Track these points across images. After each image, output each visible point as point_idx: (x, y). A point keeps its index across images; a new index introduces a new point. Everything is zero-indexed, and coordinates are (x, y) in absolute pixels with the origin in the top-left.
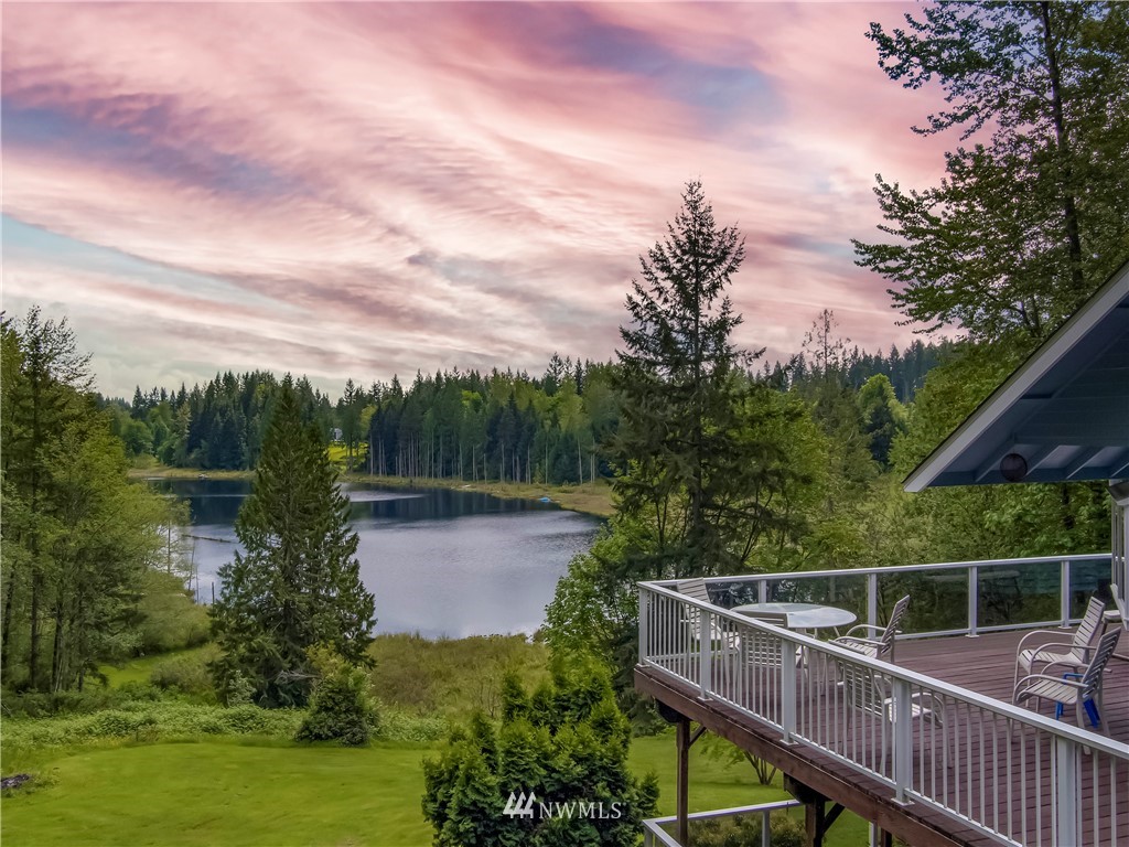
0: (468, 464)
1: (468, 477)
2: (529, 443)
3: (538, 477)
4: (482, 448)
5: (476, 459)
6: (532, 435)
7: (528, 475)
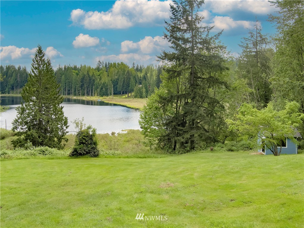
0: (75, 91)
1: (75, 95)
2: (93, 85)
3: (96, 94)
4: (79, 86)
5: (77, 90)
6: (94, 82)
7: (93, 94)
